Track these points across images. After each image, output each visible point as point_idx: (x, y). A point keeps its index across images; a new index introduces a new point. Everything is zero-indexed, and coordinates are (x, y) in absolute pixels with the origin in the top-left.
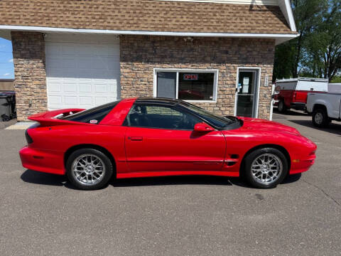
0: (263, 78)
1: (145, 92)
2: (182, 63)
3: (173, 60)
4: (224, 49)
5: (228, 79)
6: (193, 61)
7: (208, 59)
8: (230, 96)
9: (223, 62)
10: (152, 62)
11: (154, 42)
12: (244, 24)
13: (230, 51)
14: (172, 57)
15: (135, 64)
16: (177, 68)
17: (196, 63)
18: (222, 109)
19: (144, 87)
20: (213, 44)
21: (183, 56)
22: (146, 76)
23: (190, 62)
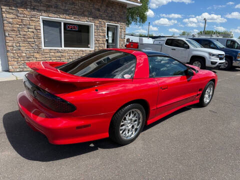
1: (33, 40)
2: (66, 14)
3: (58, 11)
4: (97, 7)
5: (101, 31)
6: (75, 13)
7: (86, 13)
9: (97, 18)
10: (38, 10)
13: (101, 9)
14: (56, 7)
15: (19, 9)
16: (62, 19)
17: (78, 15)
19: (32, 34)
21: (66, 8)
22: (33, 24)
23: (73, 14)
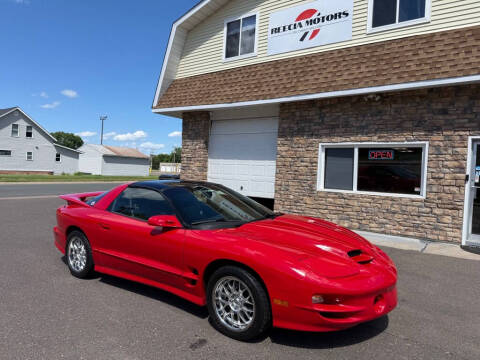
1: (304, 177)
2: (363, 133)
3: (348, 130)
4: (440, 106)
5: (449, 158)
7: (408, 125)
8: (455, 189)
9: (439, 129)
10: (317, 135)
11: (322, 107)
12: (472, 60)
13: (451, 109)
14: (347, 125)
17: (387, 132)
18: (437, 211)
19: (305, 170)
20: (418, 100)
21: (364, 124)
22: (309, 155)
23: (376, 132)
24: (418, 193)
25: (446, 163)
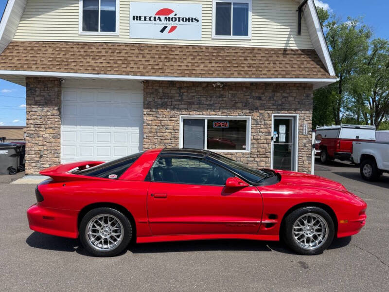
0: (301, 125)
1: (169, 141)
2: (211, 109)
3: (201, 107)
4: (257, 95)
5: (262, 126)
6: (222, 107)
7: (240, 105)
8: (266, 145)
9: (257, 109)
10: (178, 109)
11: (180, 88)
12: (277, 69)
13: (263, 97)
14: (200, 103)
15: (159, 111)
16: (206, 115)
17: (227, 109)
18: (257, 159)
19: (169, 135)
20: (244, 89)
21: (212, 103)
22: (172, 124)
23: (220, 109)
24: (245, 149)
25: (261, 130)
